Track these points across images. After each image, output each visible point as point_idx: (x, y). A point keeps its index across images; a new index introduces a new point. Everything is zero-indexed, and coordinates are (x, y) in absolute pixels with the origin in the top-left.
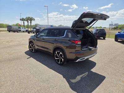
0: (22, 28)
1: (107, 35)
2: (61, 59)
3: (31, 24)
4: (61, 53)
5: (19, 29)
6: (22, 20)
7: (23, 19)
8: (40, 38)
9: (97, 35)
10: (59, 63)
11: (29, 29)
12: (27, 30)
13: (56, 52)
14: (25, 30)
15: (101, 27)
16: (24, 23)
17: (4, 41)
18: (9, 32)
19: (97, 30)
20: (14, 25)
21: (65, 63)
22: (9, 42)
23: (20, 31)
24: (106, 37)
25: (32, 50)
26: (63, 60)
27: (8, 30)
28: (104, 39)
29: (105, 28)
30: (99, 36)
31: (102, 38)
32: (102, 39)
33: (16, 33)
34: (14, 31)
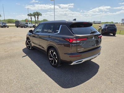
0: (29, 23)
1: (118, 31)
2: (55, 60)
3: (38, 19)
4: (54, 53)
5: (27, 24)
6: (30, 16)
7: (30, 14)
8: (36, 34)
9: (106, 30)
10: (53, 64)
11: (36, 25)
12: (34, 26)
13: (50, 52)
14: (32, 25)
15: (112, 22)
16: (31, 18)
17: (7, 37)
18: (17, 27)
19: (106, 25)
20: (23, 21)
21: (59, 65)
22: (12, 38)
23: (28, 26)
24: (117, 33)
25: (30, 47)
26: (56, 61)
27: (16, 26)
28: (114, 35)
29: (117, 23)
30: (108, 32)
31: (112, 34)
32: (111, 36)
33: (23, 28)
34: (22, 27)
